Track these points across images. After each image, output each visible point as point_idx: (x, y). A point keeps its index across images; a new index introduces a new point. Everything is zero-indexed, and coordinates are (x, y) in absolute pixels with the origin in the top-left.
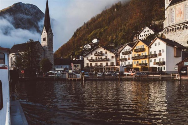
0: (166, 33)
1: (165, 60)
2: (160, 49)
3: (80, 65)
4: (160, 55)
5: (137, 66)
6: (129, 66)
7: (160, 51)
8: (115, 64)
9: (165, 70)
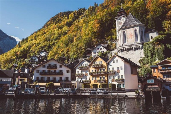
0: (119, 52)
1: (124, 78)
2: (118, 67)
3: (27, 78)
4: (118, 72)
5: (94, 82)
6: (87, 82)
7: (118, 68)
8: (70, 79)
9: (125, 88)
